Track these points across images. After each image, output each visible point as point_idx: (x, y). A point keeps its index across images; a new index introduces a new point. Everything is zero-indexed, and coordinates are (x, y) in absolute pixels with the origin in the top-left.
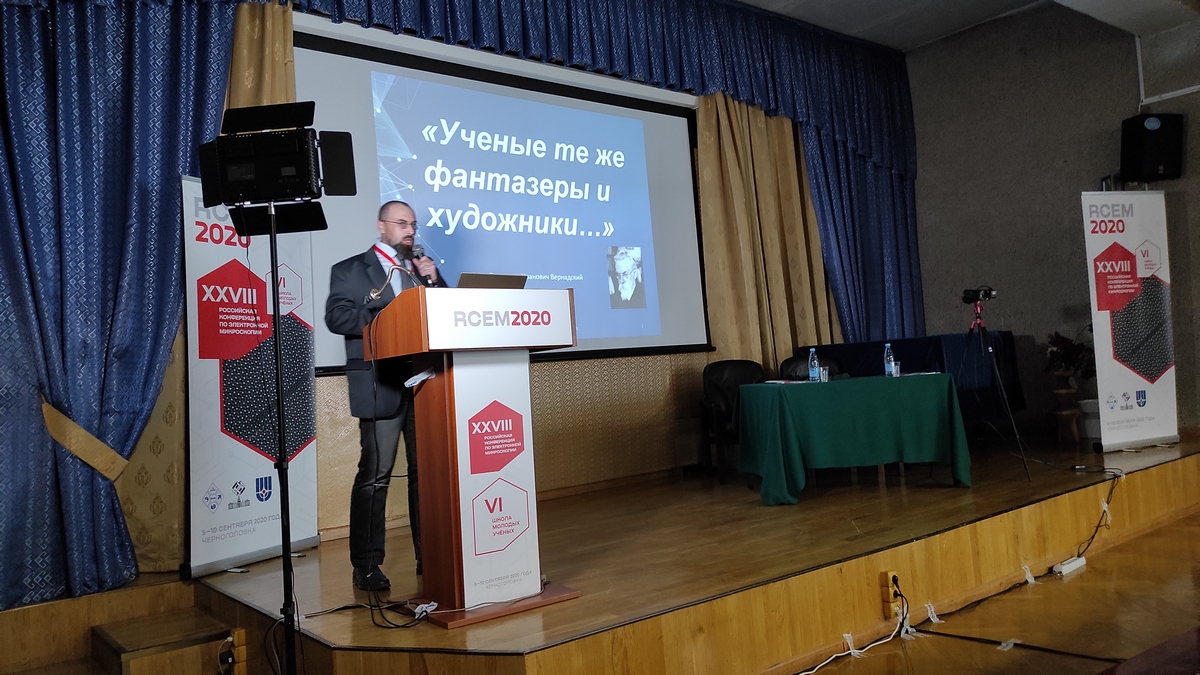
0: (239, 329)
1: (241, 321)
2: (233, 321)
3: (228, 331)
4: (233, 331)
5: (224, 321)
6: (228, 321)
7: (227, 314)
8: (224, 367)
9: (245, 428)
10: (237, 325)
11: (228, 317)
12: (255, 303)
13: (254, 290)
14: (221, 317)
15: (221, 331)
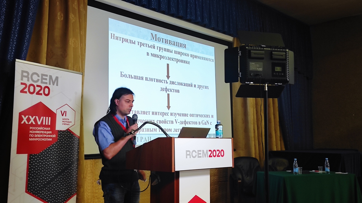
0: (40, 138)
1: (41, 134)
2: (37, 134)
3: (34, 139)
4: (36, 139)
5: (32, 134)
6: (34, 134)
7: (34, 130)
8: (29, 158)
9: (39, 190)
10: (39, 136)
11: (34, 132)
12: (49, 124)
13: (50, 118)
14: (30, 132)
15: (30, 139)
